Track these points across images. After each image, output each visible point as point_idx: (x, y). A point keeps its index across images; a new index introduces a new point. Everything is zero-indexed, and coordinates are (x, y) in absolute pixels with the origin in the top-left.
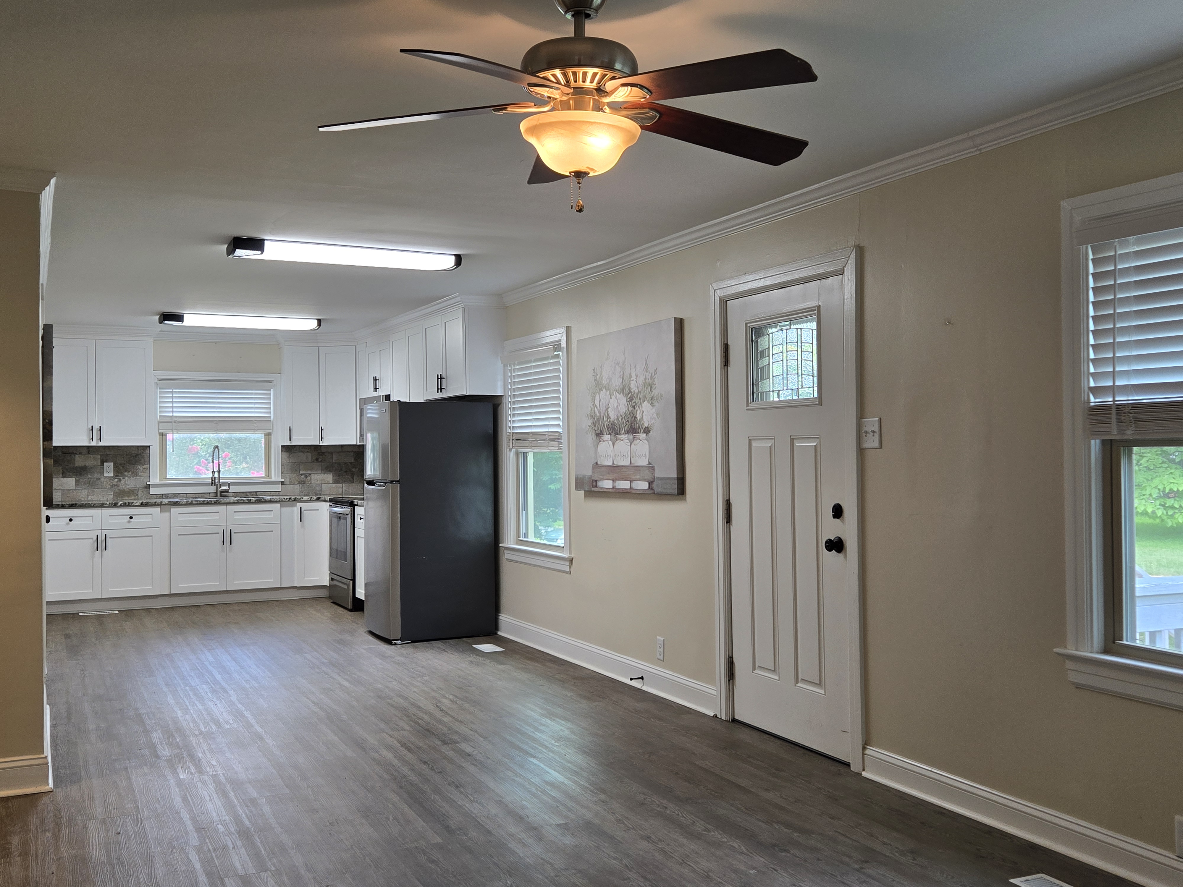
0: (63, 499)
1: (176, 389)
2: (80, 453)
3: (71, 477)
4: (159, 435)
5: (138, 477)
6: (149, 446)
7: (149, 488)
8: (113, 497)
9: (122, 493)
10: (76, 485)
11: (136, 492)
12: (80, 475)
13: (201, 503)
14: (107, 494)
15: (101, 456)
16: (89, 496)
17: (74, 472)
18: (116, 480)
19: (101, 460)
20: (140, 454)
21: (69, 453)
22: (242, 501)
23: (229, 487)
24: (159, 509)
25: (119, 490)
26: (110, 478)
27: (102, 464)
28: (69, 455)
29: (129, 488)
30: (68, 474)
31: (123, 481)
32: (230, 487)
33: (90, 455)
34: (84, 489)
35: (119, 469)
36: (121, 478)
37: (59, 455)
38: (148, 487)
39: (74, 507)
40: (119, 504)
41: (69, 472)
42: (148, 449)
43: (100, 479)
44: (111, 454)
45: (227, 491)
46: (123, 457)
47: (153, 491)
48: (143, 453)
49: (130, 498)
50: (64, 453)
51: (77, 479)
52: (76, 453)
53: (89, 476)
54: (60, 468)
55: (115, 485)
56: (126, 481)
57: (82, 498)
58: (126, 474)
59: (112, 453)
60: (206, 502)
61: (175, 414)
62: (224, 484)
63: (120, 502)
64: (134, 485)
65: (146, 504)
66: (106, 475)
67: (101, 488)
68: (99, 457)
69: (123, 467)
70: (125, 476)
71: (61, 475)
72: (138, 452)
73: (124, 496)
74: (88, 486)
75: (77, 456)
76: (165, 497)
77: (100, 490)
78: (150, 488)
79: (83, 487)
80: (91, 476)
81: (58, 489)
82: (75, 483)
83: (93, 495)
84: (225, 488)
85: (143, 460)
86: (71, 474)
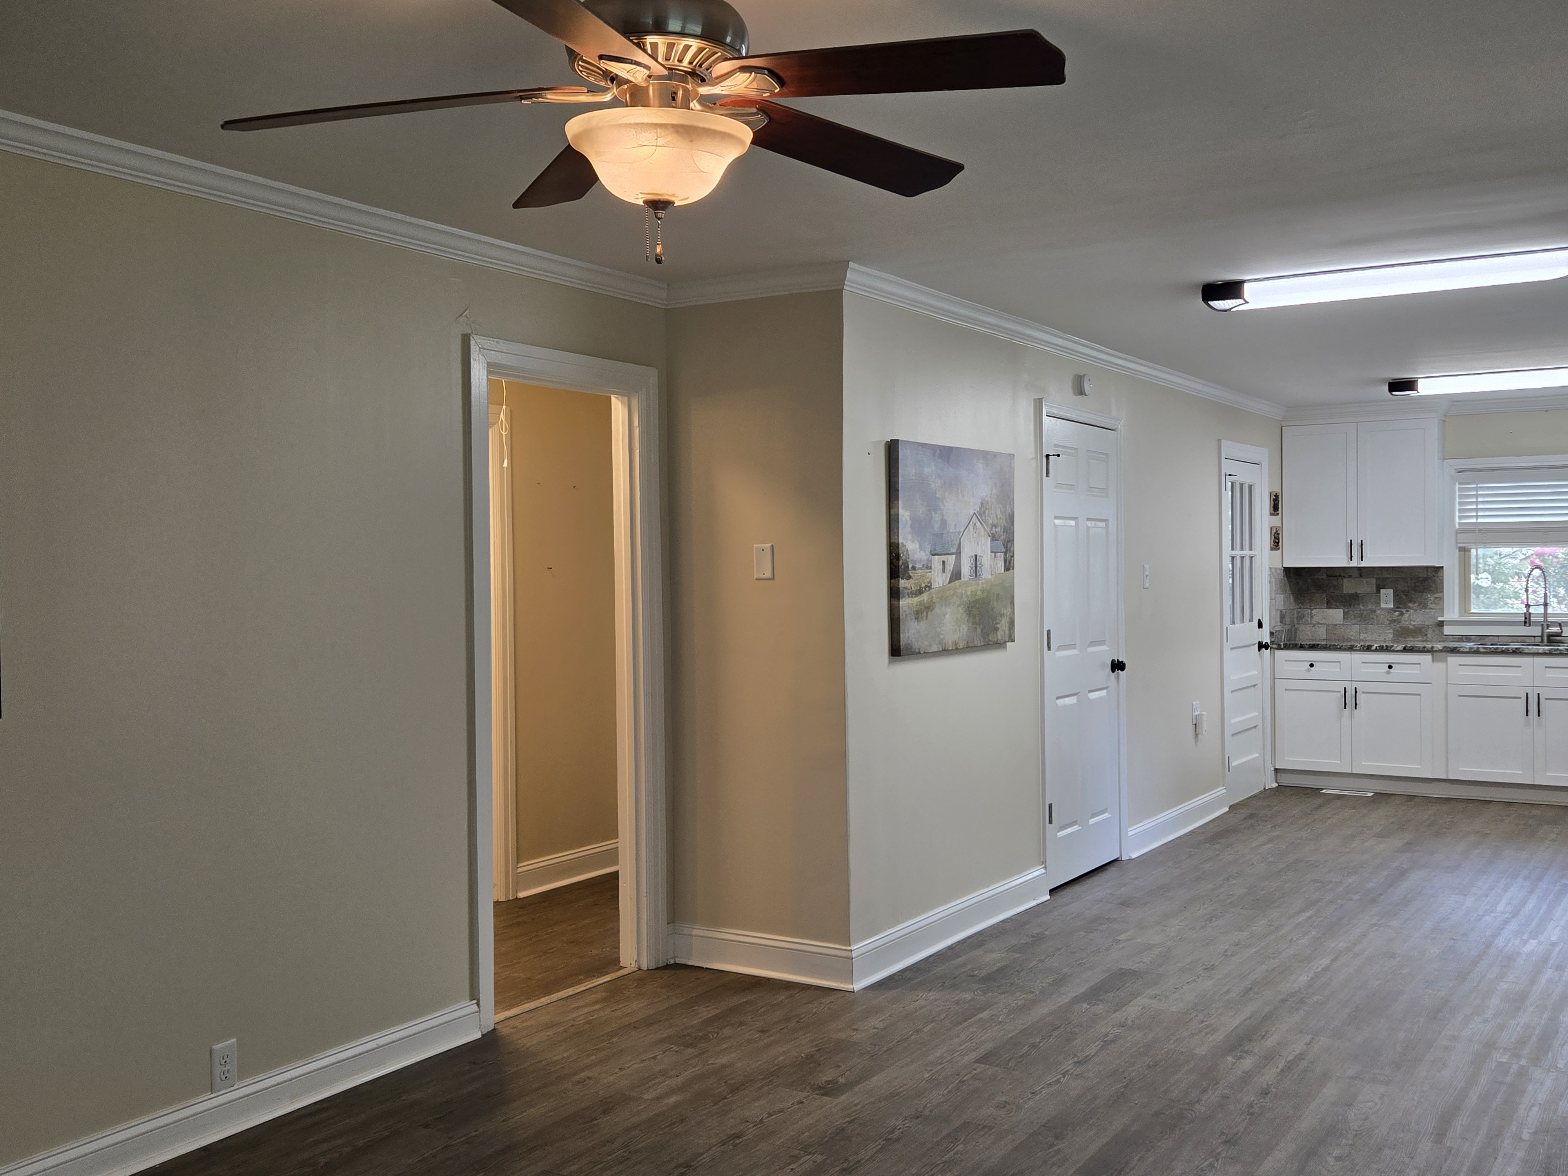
1: (1482, 483)
2: (1350, 577)
3: (1338, 608)
4: (1459, 551)
5: (1427, 611)
6: (1442, 567)
7: (1443, 626)
8: (1394, 637)
9: (1403, 633)
10: (1344, 618)
11: (1423, 631)
12: (1350, 605)
13: (1492, 652)
14: (1385, 632)
15: (1377, 579)
16: (1361, 634)
17: (1342, 602)
18: (1397, 613)
19: (1376, 585)
20: (1430, 578)
21: (1336, 576)
23: (1561, 629)
24: (1431, 657)
25: (1400, 627)
26: (1389, 610)
27: (1378, 591)
28: (1335, 578)
29: (1414, 625)
30: (1334, 603)
31: (1406, 616)
32: (1563, 628)
33: (1362, 579)
34: (1355, 624)
35: (1401, 598)
36: (1404, 611)
37: (1323, 579)
38: (1441, 624)
41: (1335, 602)
42: (1441, 570)
43: (1375, 611)
44: (1389, 578)
45: (1559, 635)
46: (1407, 582)
47: (1447, 630)
48: (1434, 576)
49: (1416, 639)
50: (1328, 576)
51: (1346, 610)
52: (1344, 577)
53: (1362, 607)
54: (1324, 596)
55: (1395, 621)
56: (1410, 615)
57: (1352, 636)
58: (1410, 605)
59: (1391, 576)
60: (1499, 650)
61: (1479, 520)
62: (1554, 624)
64: (1422, 622)
65: (1410, 650)
66: (1383, 606)
67: (1377, 624)
68: (1374, 581)
69: (1406, 595)
70: (1410, 608)
71: (1326, 605)
72: (1427, 575)
73: (1408, 636)
74: (1360, 621)
75: (1345, 580)
77: (1375, 627)
78: (1445, 627)
79: (1353, 621)
80: (1363, 607)
81: (1322, 624)
82: (1344, 615)
83: (1366, 633)
84: (1555, 629)
85: (1434, 586)
86: (1338, 604)
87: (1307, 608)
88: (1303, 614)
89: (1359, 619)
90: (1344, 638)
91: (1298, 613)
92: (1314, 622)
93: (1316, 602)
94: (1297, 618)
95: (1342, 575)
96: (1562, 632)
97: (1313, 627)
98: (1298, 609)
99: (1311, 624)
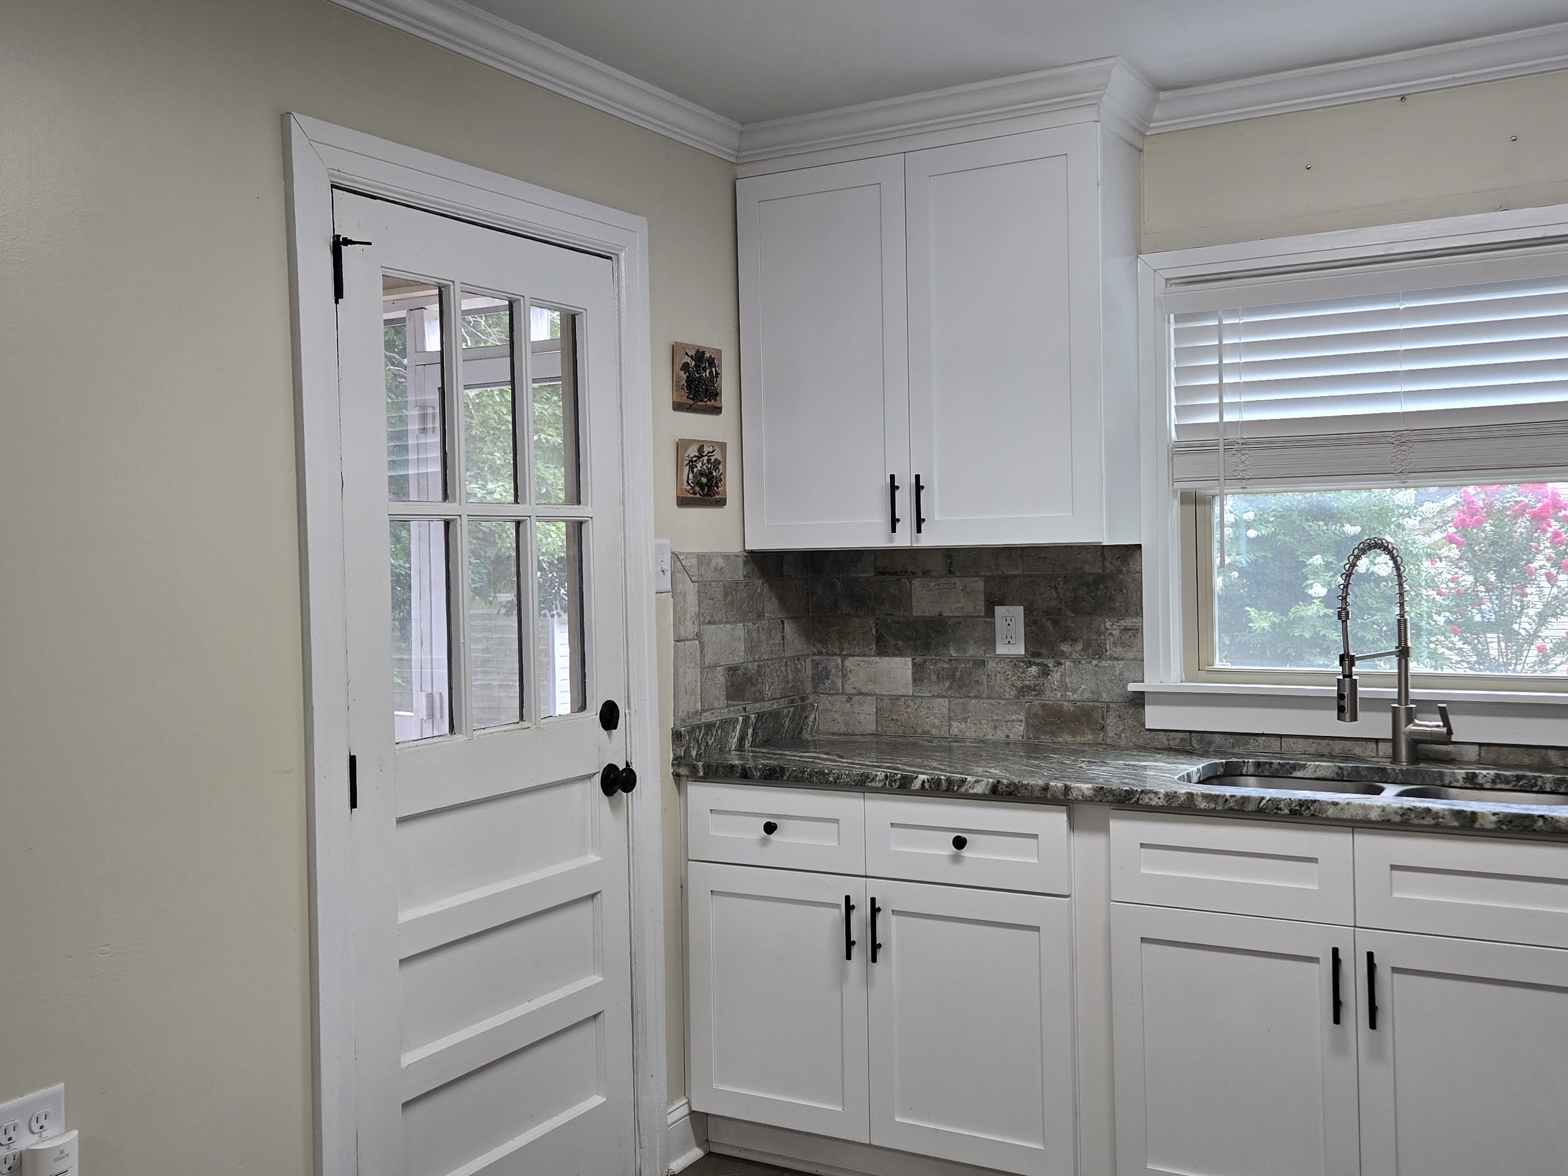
0: (880, 729)
1: (1233, 312)
2: (926, 573)
3: (900, 655)
4: (1182, 503)
5: (1104, 663)
6: (1139, 546)
7: (1143, 704)
9: (1052, 720)
10: (914, 680)
11: (1097, 715)
12: (927, 647)
13: (1231, 809)
14: (1008, 718)
15: (987, 580)
16: (955, 724)
17: (910, 639)
18: (1034, 670)
19: (986, 595)
20: (1110, 576)
22: (1429, 821)
23: (1447, 723)
24: (1064, 817)
25: (1043, 706)
26: (1014, 661)
27: (990, 613)
28: (893, 578)
29: (1074, 702)
30: (893, 643)
31: (1056, 676)
32: (1452, 718)
33: (953, 580)
34: (939, 696)
35: (1042, 628)
36: (1051, 663)
37: (867, 579)
38: (1138, 700)
39: (777, 779)
40: (917, 785)
41: (894, 638)
42: (1138, 554)
43: (983, 663)
44: (1016, 576)
45: (1443, 738)
46: (1056, 588)
47: (1155, 714)
48: (1120, 572)
50: (879, 572)
51: (919, 659)
52: (913, 573)
53: (953, 653)
54: (871, 623)
55: (1029, 688)
56: (1063, 674)
57: (933, 726)
58: (1065, 648)
59: (1019, 572)
60: (1251, 807)
61: (1228, 418)
62: (1426, 706)
63: (922, 777)
64: (1093, 693)
65: (1010, 794)
66: (1002, 649)
67: (989, 698)
68: (980, 585)
69: (1055, 623)
70: (1063, 655)
72: (1104, 568)
73: (1060, 728)
74: (950, 687)
75: (917, 582)
76: (1201, 742)
77: (985, 704)
78: (1146, 707)
79: (936, 690)
80: (958, 651)
81: (867, 694)
82: (913, 673)
83: (965, 720)
84: (1430, 724)
85: (1119, 597)
86: (900, 643)
87: (834, 655)
88: (825, 668)
89: (947, 684)
90: (916, 732)
91: (815, 664)
92: (849, 689)
93: (854, 639)
94: (813, 679)
95: (910, 569)
96: (1450, 732)
97: (847, 701)
98: (814, 654)
99: (844, 693)
